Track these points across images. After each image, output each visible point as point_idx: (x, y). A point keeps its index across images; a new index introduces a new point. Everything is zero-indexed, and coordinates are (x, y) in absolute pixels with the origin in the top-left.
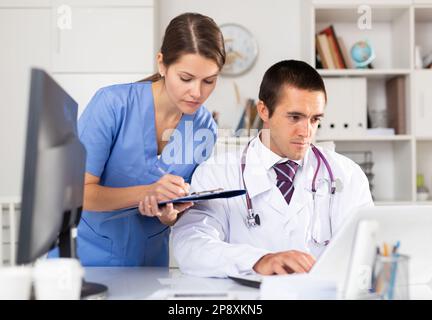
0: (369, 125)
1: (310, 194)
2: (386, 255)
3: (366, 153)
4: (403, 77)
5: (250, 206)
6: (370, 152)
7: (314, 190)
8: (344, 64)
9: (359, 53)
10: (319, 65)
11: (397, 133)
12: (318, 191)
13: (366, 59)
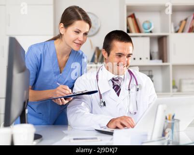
0: (151, 58)
1: (128, 91)
2: (169, 120)
3: (149, 71)
4: (166, 37)
5: (101, 98)
6: (151, 71)
7: (129, 90)
8: (139, 31)
9: (146, 26)
10: (129, 31)
11: (163, 62)
12: (131, 90)
13: (149, 28)
